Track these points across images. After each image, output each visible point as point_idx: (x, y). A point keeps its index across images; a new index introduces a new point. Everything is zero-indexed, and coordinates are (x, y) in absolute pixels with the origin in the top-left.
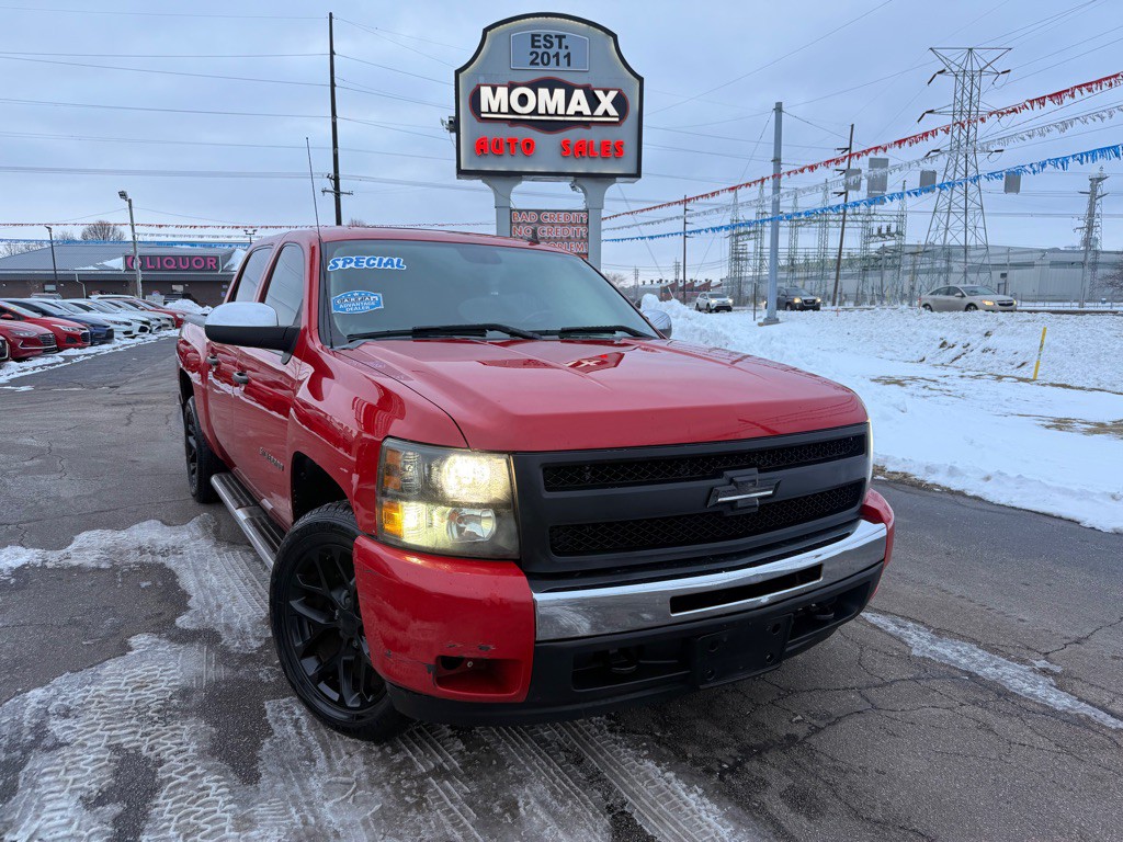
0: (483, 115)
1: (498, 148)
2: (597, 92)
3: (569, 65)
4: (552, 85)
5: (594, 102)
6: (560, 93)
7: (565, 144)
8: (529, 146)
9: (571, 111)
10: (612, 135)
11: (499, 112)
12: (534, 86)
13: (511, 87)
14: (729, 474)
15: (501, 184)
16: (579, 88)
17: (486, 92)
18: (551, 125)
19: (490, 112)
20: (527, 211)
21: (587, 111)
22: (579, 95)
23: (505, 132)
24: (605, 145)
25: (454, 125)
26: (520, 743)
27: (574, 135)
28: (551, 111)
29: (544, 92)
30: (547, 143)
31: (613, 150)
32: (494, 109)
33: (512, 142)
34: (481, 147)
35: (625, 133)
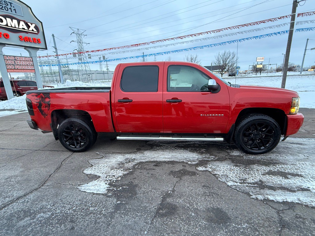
2: (28, 23)
20: (10, 56)
22: (22, 23)
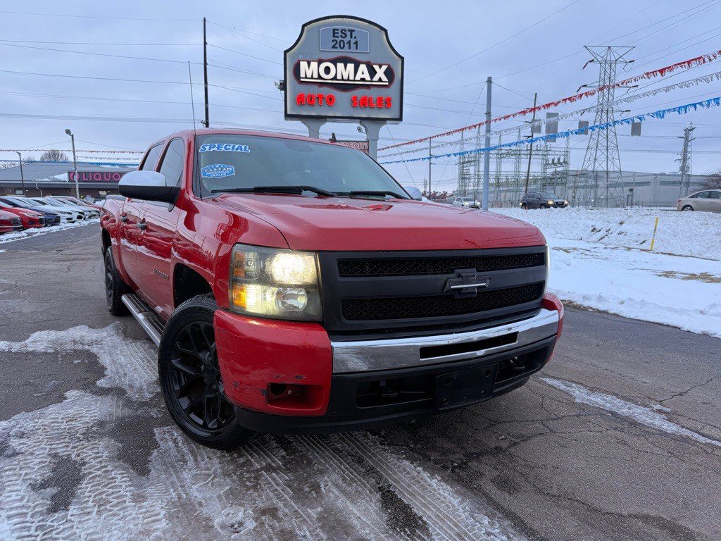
0: (302, 80)
1: (311, 100)
3: (357, 48)
4: (346, 61)
5: (372, 72)
6: (351, 67)
7: (355, 98)
8: (331, 100)
9: (358, 78)
10: (384, 93)
11: (312, 78)
12: (335, 62)
13: (320, 62)
14: (458, 271)
15: (313, 124)
16: (363, 63)
17: (303, 65)
18: (345, 87)
19: (306, 77)
21: (368, 78)
23: (316, 91)
24: (380, 99)
25: (283, 86)
26: (322, 451)
27: (360, 93)
28: (345, 77)
29: (340, 66)
30: (343, 98)
31: (385, 103)
32: (309, 76)
33: (320, 97)
34: (300, 100)
35: (393, 92)
